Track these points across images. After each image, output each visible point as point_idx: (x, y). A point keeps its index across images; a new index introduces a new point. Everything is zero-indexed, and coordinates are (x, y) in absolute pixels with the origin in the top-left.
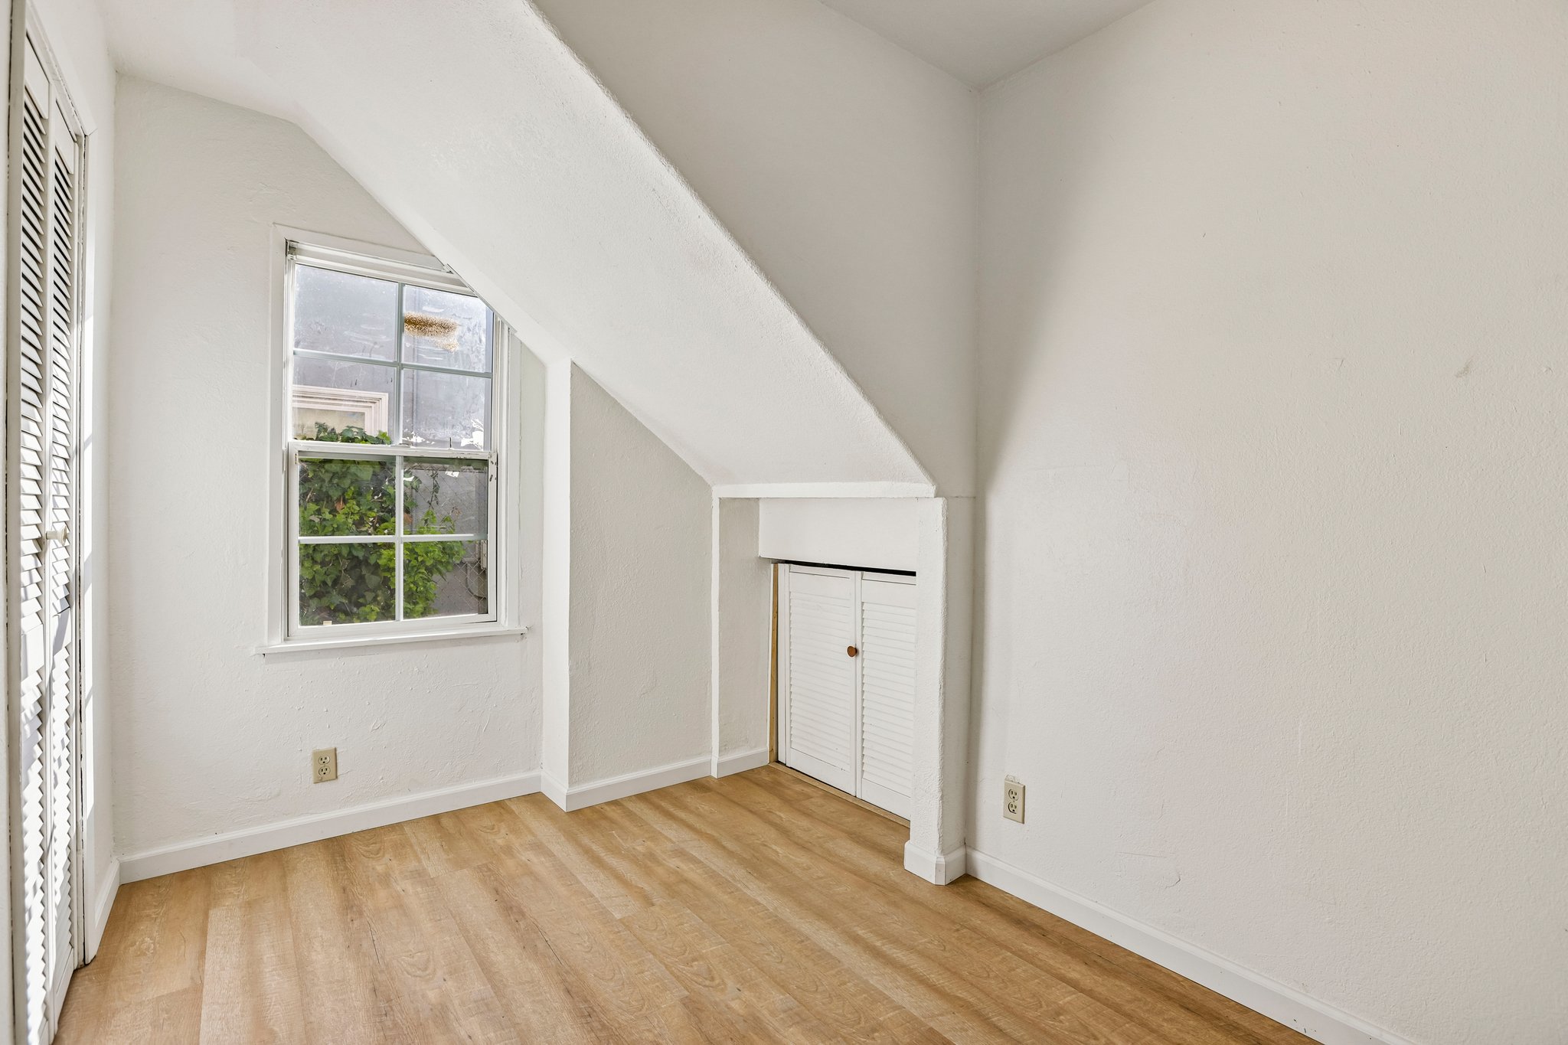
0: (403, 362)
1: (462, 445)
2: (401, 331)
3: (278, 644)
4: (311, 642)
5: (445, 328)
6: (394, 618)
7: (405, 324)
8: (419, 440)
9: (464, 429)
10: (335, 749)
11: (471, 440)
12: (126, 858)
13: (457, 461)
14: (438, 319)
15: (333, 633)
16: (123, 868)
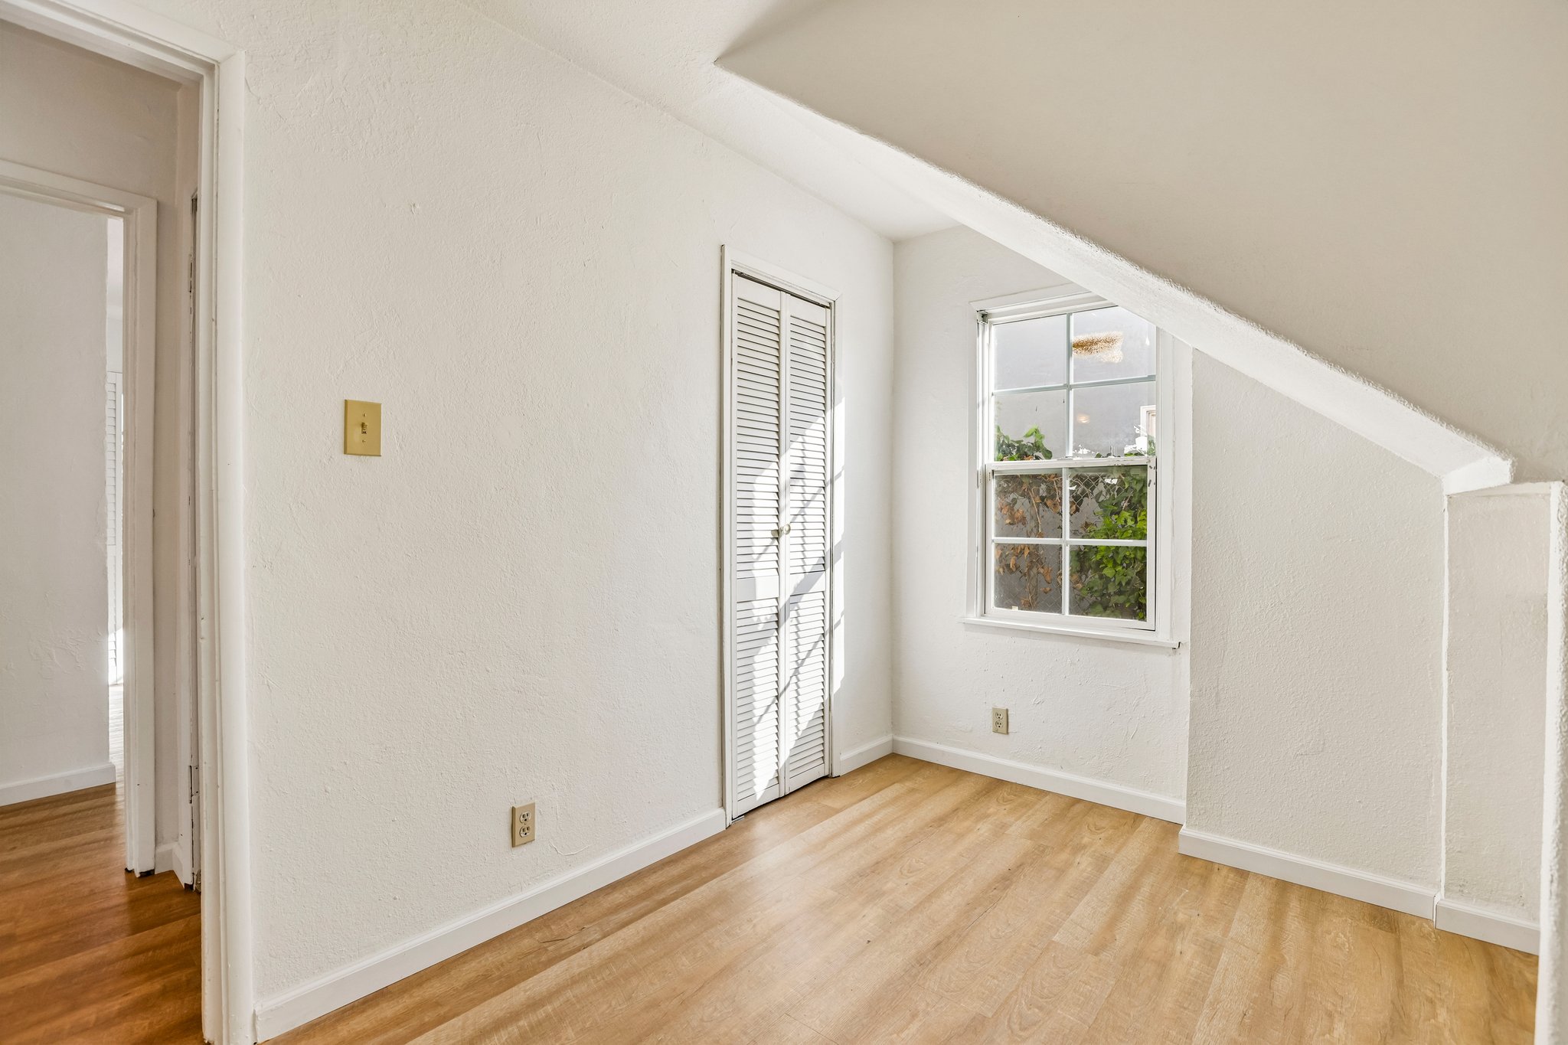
0: (1072, 382)
1: (1126, 452)
2: (1069, 355)
3: (974, 617)
4: (1000, 620)
5: (1110, 341)
6: (1060, 612)
7: (1073, 349)
8: (1085, 451)
9: (1127, 437)
10: (1007, 710)
11: (1134, 446)
12: (896, 737)
13: (1115, 469)
14: (1102, 335)
15: (1018, 617)
16: (894, 742)
